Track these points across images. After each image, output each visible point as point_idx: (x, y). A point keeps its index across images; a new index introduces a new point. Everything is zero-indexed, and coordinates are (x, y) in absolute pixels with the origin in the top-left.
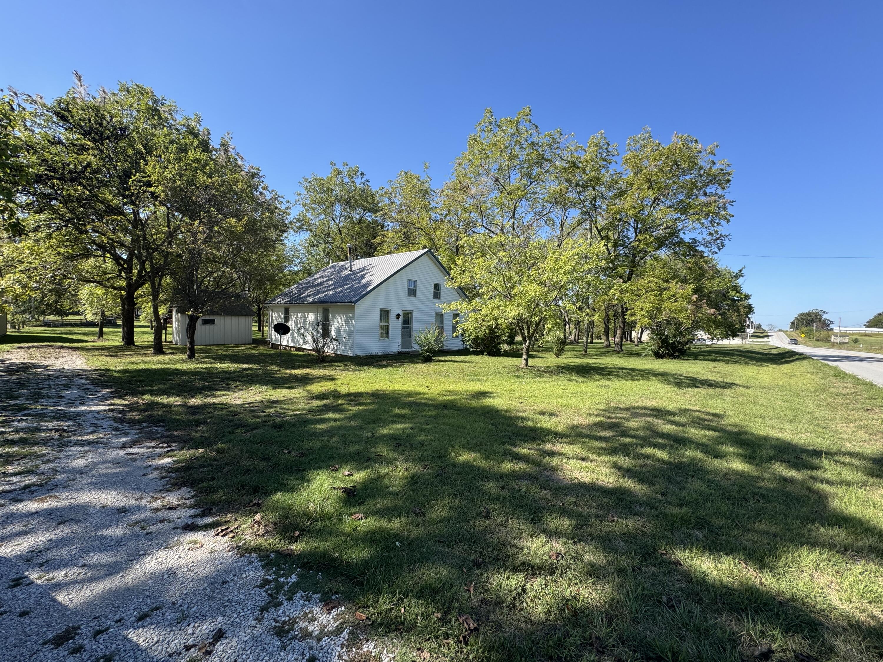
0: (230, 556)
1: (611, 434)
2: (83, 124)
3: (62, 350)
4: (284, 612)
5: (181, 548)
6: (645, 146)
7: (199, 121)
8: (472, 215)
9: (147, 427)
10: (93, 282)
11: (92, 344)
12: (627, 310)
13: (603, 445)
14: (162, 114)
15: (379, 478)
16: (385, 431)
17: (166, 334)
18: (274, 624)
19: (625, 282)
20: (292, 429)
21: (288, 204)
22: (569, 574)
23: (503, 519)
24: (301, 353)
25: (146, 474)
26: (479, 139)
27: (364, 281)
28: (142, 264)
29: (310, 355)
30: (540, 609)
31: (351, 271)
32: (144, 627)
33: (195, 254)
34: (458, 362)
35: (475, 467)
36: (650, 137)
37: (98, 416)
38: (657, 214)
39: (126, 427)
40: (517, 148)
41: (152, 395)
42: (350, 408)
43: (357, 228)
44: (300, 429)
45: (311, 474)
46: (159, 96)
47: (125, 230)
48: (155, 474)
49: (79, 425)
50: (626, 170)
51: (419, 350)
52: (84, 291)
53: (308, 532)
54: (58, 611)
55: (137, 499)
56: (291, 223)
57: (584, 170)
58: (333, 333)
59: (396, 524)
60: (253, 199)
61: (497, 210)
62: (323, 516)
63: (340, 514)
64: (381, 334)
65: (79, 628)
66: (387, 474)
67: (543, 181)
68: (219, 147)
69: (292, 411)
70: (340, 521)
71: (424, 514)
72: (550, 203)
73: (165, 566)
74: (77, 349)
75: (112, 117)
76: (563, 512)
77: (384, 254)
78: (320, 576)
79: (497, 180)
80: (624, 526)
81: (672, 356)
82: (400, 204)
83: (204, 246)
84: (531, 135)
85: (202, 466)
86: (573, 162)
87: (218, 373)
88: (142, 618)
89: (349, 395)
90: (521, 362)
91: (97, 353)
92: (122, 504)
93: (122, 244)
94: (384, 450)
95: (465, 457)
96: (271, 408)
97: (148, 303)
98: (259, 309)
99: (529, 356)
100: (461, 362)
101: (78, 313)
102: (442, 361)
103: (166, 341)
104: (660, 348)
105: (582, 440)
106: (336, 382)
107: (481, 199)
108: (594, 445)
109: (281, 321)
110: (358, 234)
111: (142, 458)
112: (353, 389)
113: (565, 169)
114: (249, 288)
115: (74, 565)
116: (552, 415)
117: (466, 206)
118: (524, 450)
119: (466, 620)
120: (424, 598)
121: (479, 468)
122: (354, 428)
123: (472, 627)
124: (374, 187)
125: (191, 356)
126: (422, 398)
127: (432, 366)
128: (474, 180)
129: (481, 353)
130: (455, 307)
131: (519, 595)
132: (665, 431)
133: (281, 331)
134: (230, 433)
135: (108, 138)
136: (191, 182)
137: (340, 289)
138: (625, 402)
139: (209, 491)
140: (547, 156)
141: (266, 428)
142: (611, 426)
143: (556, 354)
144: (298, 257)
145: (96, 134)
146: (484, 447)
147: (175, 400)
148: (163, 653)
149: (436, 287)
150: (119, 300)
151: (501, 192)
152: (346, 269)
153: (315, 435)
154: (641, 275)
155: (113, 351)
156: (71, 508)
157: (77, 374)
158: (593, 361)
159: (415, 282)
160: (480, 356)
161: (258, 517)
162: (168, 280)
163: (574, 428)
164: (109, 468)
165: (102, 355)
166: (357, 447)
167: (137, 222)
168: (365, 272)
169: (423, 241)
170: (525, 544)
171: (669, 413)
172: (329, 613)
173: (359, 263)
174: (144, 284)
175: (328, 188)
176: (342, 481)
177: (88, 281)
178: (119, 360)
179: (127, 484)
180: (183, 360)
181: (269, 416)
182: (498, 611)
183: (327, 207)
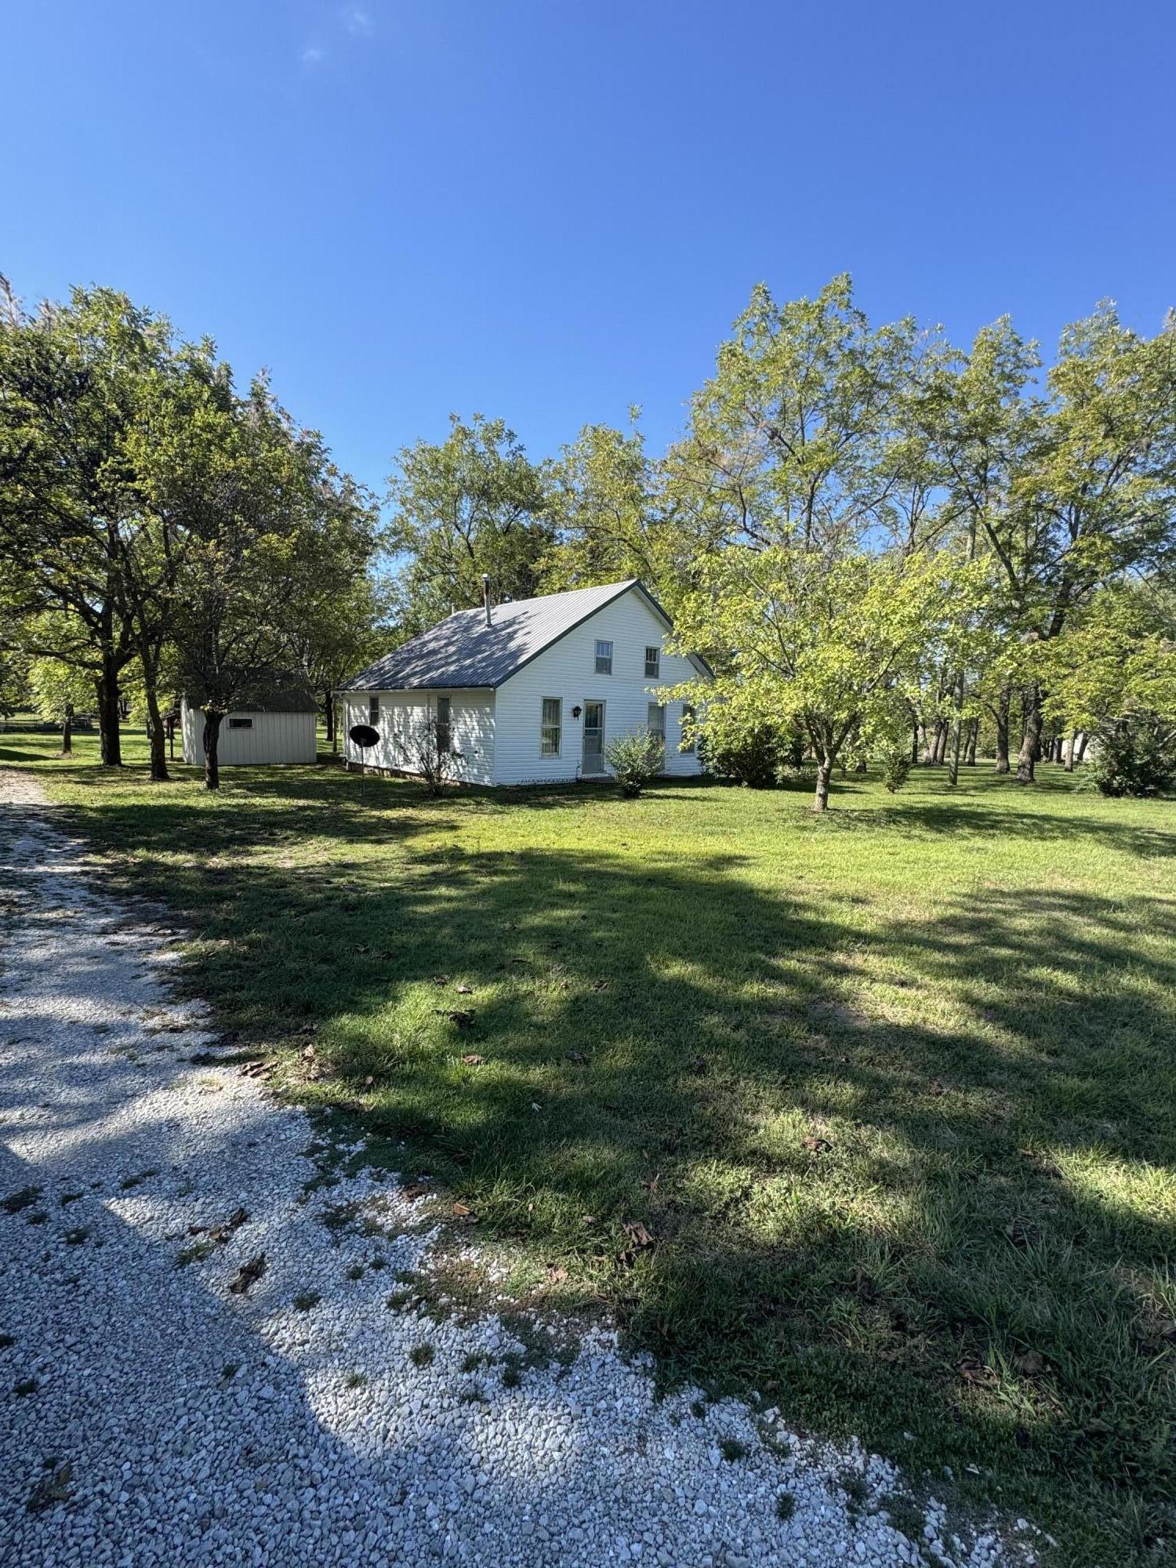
0: (265, 1108)
1: (971, 940)
2: (17, 371)
3: (8, 773)
4: (341, 1194)
5: (189, 1089)
6: (1100, 343)
7: (211, 351)
8: (725, 508)
9: (141, 902)
10: (51, 655)
11: (54, 762)
12: (1046, 695)
13: (952, 959)
14: (148, 343)
15: (516, 1000)
16: (536, 920)
17: (172, 745)
18: (323, 1209)
19: (1043, 638)
20: (374, 913)
21: (374, 501)
22: (836, 1176)
23: (728, 1077)
24: (400, 781)
25: (138, 976)
26: (740, 350)
27: (513, 645)
28: (127, 620)
29: (414, 784)
30: (770, 1225)
31: (489, 625)
32: (132, 1197)
33: (213, 602)
34: (689, 798)
35: (692, 988)
36: (1114, 321)
37: (64, 882)
38: (1123, 490)
39: (107, 901)
40: (820, 365)
41: (148, 850)
42: (480, 879)
43: (502, 542)
44: (389, 912)
45: (402, 987)
46: (139, 308)
47: (96, 562)
48: (152, 976)
49: (37, 895)
50: (1055, 398)
51: (615, 775)
52: (38, 671)
53: (388, 1078)
54: (13, 1165)
55: (124, 1014)
56: (381, 536)
57: (963, 404)
58: (456, 744)
59: (536, 1074)
60: (310, 494)
61: (774, 496)
62: (415, 1054)
63: (443, 1055)
64: (545, 748)
65: (41, 1190)
66: (532, 993)
67: (873, 432)
68: (249, 398)
69: (376, 883)
70: (442, 1064)
71: (587, 1062)
72: (887, 476)
73: (164, 1115)
74: (30, 770)
75: (64, 354)
76: (845, 1073)
77: (552, 592)
78: (402, 1146)
79: (775, 434)
80: (959, 1104)
81: (1141, 792)
82: (585, 493)
83: (227, 586)
84: (850, 334)
85: (225, 967)
86: (939, 389)
87: (257, 814)
88: (129, 1184)
89: (479, 856)
90: (814, 800)
91: (61, 777)
92: (102, 1020)
93: (92, 588)
94: (528, 951)
95: (677, 969)
96: (342, 876)
97: (139, 690)
98: (329, 700)
99: (830, 789)
100: (696, 798)
101: (28, 710)
102: (658, 797)
103: (172, 759)
104: (1114, 774)
105: (907, 948)
106: (459, 832)
107: (743, 476)
108: (931, 959)
109: (364, 721)
110: (504, 555)
111: (130, 949)
112: (487, 847)
113: (921, 403)
114: (309, 661)
115: (35, 1103)
116: (857, 900)
117: (714, 490)
118: (789, 963)
119: (636, 1231)
120: (569, 1192)
121: (697, 991)
122: (481, 914)
123: (644, 1241)
124: (534, 459)
125: (213, 785)
126: (612, 865)
127: (638, 807)
128: (730, 435)
129: (737, 782)
130: (682, 694)
131: (737, 1201)
132: (1087, 938)
133: (363, 741)
134: (271, 915)
135: (60, 394)
136: (200, 469)
137: (468, 662)
138: (1016, 881)
139: (235, 1006)
140: (885, 377)
141: (331, 909)
142: (975, 926)
143: (889, 786)
144: (396, 601)
145: (40, 387)
146: (714, 954)
147: (185, 859)
148: (159, 1234)
149: (652, 653)
150: (93, 686)
151: (785, 459)
152: (480, 622)
153: (413, 923)
154: (1079, 624)
155: (87, 776)
156: (27, 1021)
157: (32, 813)
158: (967, 800)
159: (610, 644)
160: (735, 789)
161: (309, 1051)
162: (169, 650)
163: (898, 926)
164: (82, 964)
165: (69, 782)
166: (483, 946)
167: (117, 548)
168: (516, 627)
169: (628, 565)
170: (763, 1123)
171: (1106, 904)
172: (412, 1201)
173: (503, 612)
174: (130, 656)
175: (446, 466)
176: (453, 1001)
177: (41, 653)
178: (97, 791)
179: (109, 989)
180: (199, 790)
181: (337, 889)
182: (696, 1221)
183: (446, 504)
